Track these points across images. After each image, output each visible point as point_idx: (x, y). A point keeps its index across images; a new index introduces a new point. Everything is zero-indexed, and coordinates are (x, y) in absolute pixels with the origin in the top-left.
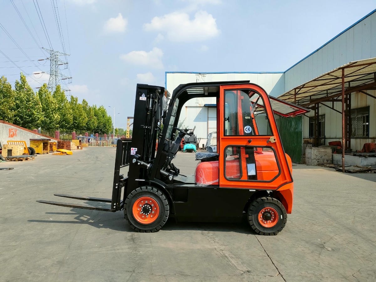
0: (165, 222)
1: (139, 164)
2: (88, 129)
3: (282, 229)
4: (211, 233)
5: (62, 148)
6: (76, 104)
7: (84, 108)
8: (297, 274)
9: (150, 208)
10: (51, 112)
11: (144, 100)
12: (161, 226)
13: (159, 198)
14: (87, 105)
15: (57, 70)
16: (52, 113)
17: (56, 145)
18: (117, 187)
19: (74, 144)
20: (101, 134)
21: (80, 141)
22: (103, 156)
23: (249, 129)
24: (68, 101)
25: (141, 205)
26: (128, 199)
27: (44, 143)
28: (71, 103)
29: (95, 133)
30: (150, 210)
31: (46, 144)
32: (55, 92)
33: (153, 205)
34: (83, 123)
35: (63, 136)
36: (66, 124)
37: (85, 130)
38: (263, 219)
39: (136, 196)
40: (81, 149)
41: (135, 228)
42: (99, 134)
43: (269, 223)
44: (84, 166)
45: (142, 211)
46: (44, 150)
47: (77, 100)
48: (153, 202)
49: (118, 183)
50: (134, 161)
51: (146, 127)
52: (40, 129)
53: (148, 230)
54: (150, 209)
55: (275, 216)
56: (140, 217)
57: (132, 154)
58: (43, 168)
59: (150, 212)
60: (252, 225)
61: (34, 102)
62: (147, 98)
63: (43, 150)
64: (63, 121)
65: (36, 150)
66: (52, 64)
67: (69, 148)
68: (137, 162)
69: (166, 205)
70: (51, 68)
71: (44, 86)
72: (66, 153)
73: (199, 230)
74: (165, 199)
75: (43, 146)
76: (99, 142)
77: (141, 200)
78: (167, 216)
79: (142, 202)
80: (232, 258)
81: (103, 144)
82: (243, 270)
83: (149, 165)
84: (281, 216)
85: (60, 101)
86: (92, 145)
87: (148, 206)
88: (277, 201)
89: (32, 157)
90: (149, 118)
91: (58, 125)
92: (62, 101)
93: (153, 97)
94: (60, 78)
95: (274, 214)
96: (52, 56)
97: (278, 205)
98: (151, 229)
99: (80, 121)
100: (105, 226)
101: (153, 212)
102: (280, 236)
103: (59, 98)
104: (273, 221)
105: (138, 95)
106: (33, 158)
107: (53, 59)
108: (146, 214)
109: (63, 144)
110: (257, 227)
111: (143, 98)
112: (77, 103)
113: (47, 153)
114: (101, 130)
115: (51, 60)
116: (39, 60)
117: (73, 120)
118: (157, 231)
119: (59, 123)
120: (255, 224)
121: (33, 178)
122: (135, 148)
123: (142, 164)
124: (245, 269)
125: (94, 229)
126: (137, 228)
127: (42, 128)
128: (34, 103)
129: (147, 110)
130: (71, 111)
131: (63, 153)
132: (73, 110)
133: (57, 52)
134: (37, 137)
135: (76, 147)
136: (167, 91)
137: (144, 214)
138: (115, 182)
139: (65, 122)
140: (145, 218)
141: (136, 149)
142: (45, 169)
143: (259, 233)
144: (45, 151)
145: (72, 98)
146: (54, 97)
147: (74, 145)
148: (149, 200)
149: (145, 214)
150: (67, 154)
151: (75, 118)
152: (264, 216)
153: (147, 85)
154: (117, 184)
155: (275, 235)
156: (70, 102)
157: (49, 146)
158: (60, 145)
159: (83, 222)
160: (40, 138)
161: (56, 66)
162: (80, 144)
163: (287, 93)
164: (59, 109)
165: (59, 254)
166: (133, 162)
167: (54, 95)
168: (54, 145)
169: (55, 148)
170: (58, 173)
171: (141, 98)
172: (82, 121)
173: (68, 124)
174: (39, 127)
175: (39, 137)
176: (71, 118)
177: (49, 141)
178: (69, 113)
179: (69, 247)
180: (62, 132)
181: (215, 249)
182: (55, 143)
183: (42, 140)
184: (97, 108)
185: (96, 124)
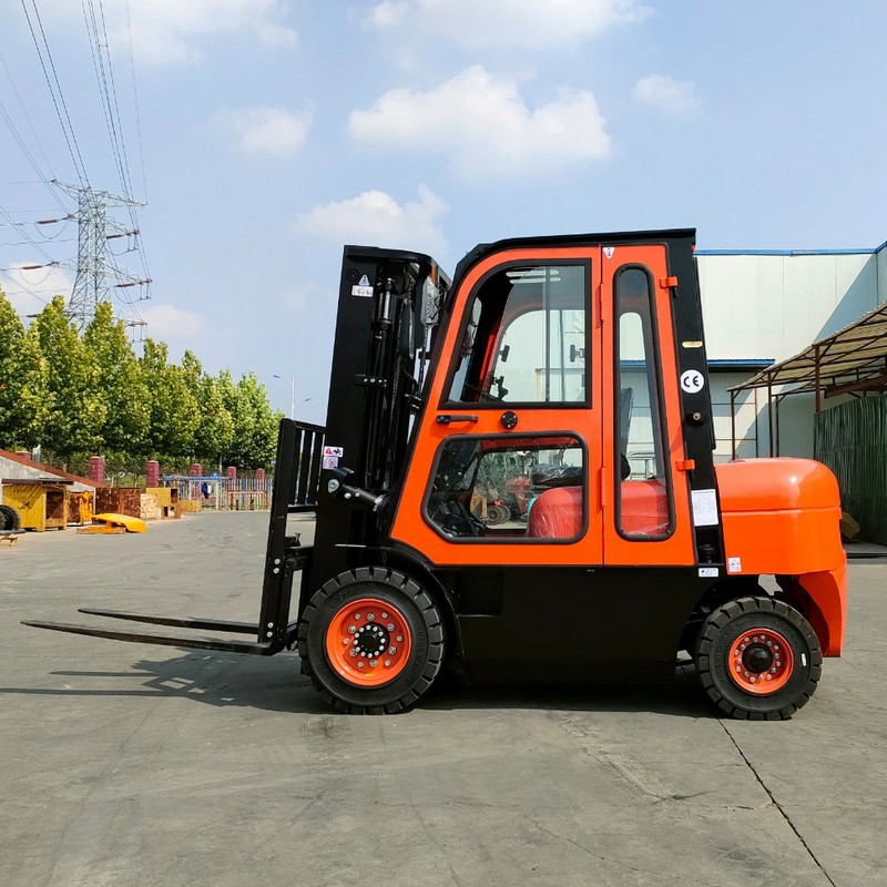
0: (430, 680)
1: (348, 495)
2: (202, 450)
3: (806, 701)
4: (578, 716)
5: (114, 509)
6: (160, 367)
7: (190, 382)
8: (829, 804)
9: (381, 634)
10: (76, 394)
11: (365, 295)
12: (417, 694)
13: (412, 602)
14: (197, 369)
15: (101, 256)
16: (81, 399)
17: (90, 502)
18: (276, 571)
19: (152, 501)
20: (245, 468)
21: (174, 492)
22: (249, 535)
23: (695, 382)
24: (133, 354)
25: (353, 628)
26: (314, 606)
27: (49, 495)
28: (145, 363)
29: (226, 465)
30: (383, 641)
31: (56, 499)
32: (94, 326)
33: (391, 627)
34: (184, 430)
35: (117, 479)
36: (125, 433)
37: (191, 455)
38: (746, 666)
39: (336, 599)
40: (176, 517)
41: (335, 699)
42: (239, 468)
43: (766, 680)
44: (182, 561)
45: (356, 646)
46: (50, 519)
47: (164, 354)
48: (392, 618)
49: (281, 559)
50: (334, 485)
51: (373, 380)
52: (37, 450)
53: (377, 706)
54: (382, 637)
55: (783, 658)
56: (349, 664)
57: (326, 466)
58: (44, 566)
59: (382, 648)
60: (709, 688)
61: (21, 358)
62: (377, 292)
63: (47, 517)
64: (117, 425)
65: (25, 518)
66: (84, 236)
67: (133, 509)
68: (341, 491)
69: (434, 626)
70: (81, 247)
71: (55, 304)
72: (123, 526)
73: (539, 708)
74: (430, 607)
75: (47, 502)
76: (238, 496)
77: (354, 608)
78: (437, 662)
79: (358, 616)
80: (632, 769)
81: (252, 501)
82: (660, 795)
83: (378, 500)
84: (803, 655)
85: (108, 355)
86: (214, 506)
87: (375, 629)
88: (790, 610)
89: (8, 534)
90: (382, 351)
91: (100, 438)
92: (114, 357)
93: (394, 287)
94: (109, 281)
95: (782, 651)
96: (86, 207)
97: (792, 621)
98: (384, 701)
99: (175, 424)
100: (240, 701)
101: (392, 649)
102: (801, 721)
103: (105, 346)
104: (776, 676)
105: (349, 279)
106: (12, 540)
107: (89, 215)
108: (370, 655)
109: (115, 498)
110: (724, 692)
111: (363, 289)
112: (166, 363)
113: (61, 528)
114: (246, 456)
115: (80, 223)
116: (41, 223)
117: (152, 421)
118: (406, 709)
119: (103, 431)
120: (718, 683)
121: (10, 590)
122: (335, 448)
123: (357, 495)
124: (668, 792)
125: (203, 708)
126: (339, 699)
127: (45, 445)
128: (23, 361)
129: (377, 325)
130: (145, 388)
131: (114, 525)
132: (152, 386)
133: (103, 194)
134: (28, 473)
135: (160, 512)
136: (437, 267)
137: (363, 654)
138: (271, 555)
139: (124, 426)
140: (367, 669)
141: (341, 449)
142: (53, 568)
143: (732, 714)
144: (54, 522)
145: (150, 346)
146: (89, 341)
147: (152, 504)
148: (378, 610)
149: (366, 656)
150: (127, 531)
151: (157, 415)
152: (749, 659)
153: (376, 249)
154: (277, 561)
155: (783, 719)
156: (140, 359)
157: (66, 502)
158: (105, 502)
159: (169, 692)
160: (37, 478)
161: (100, 242)
162: (173, 502)
163: (876, 313)
164: (104, 382)
165: (89, 763)
166: (330, 490)
167: (89, 334)
168: (85, 501)
169: (86, 511)
170: (95, 579)
171: (357, 291)
172: (183, 425)
173: (133, 434)
174: (35, 444)
175: (33, 474)
176: (147, 416)
177: (69, 487)
178: (139, 398)
179: (122, 747)
180: (112, 468)
181: (585, 750)
182: (86, 496)
183: (45, 483)
184: (234, 381)
185: (229, 436)
